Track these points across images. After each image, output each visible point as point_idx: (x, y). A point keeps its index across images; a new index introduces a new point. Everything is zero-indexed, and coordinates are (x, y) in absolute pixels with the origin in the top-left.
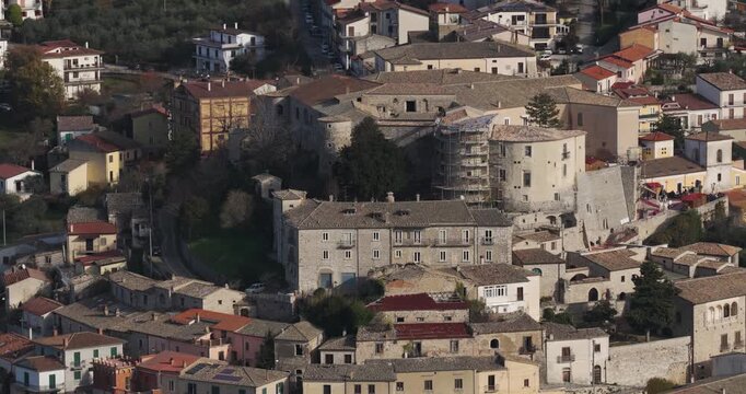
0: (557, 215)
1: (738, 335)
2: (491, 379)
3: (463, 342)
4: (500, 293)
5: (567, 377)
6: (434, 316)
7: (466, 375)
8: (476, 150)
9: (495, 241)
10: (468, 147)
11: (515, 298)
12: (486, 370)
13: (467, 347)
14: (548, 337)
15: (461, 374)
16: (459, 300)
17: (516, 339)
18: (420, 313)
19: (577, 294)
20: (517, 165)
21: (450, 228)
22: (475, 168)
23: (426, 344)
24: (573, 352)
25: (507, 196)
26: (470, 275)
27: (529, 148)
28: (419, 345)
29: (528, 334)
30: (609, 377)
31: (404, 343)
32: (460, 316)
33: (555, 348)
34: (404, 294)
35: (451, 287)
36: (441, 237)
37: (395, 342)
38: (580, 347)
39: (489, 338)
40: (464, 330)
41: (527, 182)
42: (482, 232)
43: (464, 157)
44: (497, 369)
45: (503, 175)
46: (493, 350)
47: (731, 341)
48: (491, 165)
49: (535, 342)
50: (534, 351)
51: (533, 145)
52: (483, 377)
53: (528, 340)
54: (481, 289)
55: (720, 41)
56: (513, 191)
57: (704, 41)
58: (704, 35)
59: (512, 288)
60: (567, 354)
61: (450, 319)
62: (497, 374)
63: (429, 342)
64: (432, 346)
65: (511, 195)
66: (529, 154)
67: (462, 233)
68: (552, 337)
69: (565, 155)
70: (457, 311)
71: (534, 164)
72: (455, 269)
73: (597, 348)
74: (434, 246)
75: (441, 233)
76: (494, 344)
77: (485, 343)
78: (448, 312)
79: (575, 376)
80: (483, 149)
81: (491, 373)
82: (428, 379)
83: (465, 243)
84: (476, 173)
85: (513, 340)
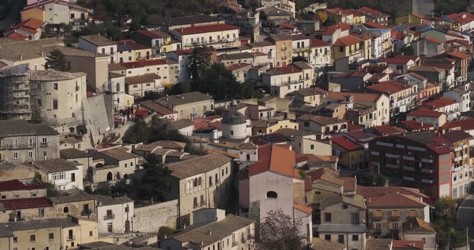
0: (75, 127)
1: (202, 197)
2: (71, 232)
3: (47, 209)
4: (62, 177)
5: (110, 229)
6: (25, 194)
7: (55, 230)
8: (22, 87)
9: (49, 144)
10: (17, 85)
11: (70, 180)
12: (68, 226)
13: (49, 213)
14: (98, 204)
15: (52, 230)
16: (37, 183)
17: (79, 206)
18: (16, 192)
19: (100, 176)
20: (49, 96)
21: (20, 137)
22: (22, 98)
23: (24, 212)
24: (114, 212)
25: (43, 116)
26: (41, 167)
27: (56, 85)
28: (19, 213)
29: (86, 202)
30: (135, 227)
31: (10, 212)
32: (41, 193)
33: (103, 211)
34: (4, 180)
35: (32, 175)
36: (14, 143)
37: (4, 212)
38: (118, 209)
39: (62, 206)
40: (46, 202)
41: (56, 106)
42: (40, 139)
43: (15, 91)
44: (74, 225)
45: (40, 101)
46: (66, 214)
47: (199, 201)
48: (32, 97)
49: (91, 207)
50: (90, 213)
51: (59, 83)
52: (66, 231)
53: (86, 206)
54: (50, 175)
55: (83, 15)
56: (47, 113)
57: (73, 16)
58: (73, 12)
59: (68, 174)
60: (110, 215)
61: (35, 195)
62: (74, 229)
63: (26, 210)
64: (29, 213)
65: (45, 115)
66: (56, 88)
67: (28, 140)
68: (100, 204)
69: (77, 89)
70: (40, 190)
71: (59, 94)
72: (31, 163)
73: (127, 210)
74: (11, 149)
75: (15, 141)
76: (66, 210)
77: (60, 209)
78: (34, 191)
79: (114, 227)
80: (26, 86)
81: (70, 228)
82: (33, 234)
83: (29, 147)
84: (22, 102)
85: (77, 207)
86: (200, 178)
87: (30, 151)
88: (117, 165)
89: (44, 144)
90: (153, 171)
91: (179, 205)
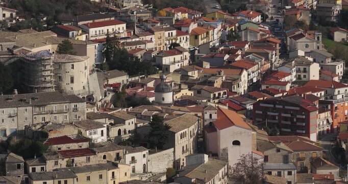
0: (85, 96)
1: (186, 146)
2: (113, 173)
3: (92, 157)
4: (95, 133)
5: (134, 171)
6: (74, 146)
7: (103, 172)
8: (48, 67)
9: (79, 110)
10: (45, 66)
11: (100, 135)
12: (111, 169)
13: (95, 160)
14: (126, 152)
15: (101, 172)
16: (81, 138)
18: (68, 145)
20: (68, 73)
21: (59, 104)
22: (48, 76)
24: (136, 159)
25: (63, 88)
26: (79, 126)
28: (73, 160)
29: (117, 151)
30: (149, 169)
31: (67, 159)
32: (85, 145)
33: (128, 157)
34: (57, 136)
35: (76, 132)
36: (54, 109)
37: (63, 160)
38: (138, 155)
39: (102, 154)
40: (90, 152)
41: (72, 81)
42: (73, 105)
43: (44, 71)
44: (115, 168)
45: (60, 78)
46: (105, 160)
47: (185, 149)
48: (56, 74)
49: (121, 155)
50: (120, 159)
51: (74, 64)
53: (118, 154)
54: (88, 132)
55: (12, 15)
56: (67, 87)
57: (4, 15)
58: (4, 12)
59: (99, 131)
60: (133, 160)
61: (81, 147)
62: (115, 171)
63: (77, 158)
64: (80, 161)
65: (65, 88)
66: (73, 68)
67: (64, 106)
68: (127, 152)
70: (84, 143)
71: (74, 72)
72: (72, 123)
73: (144, 156)
74: (52, 113)
75: (55, 107)
76: (105, 157)
77: (101, 157)
78: (80, 144)
79: (137, 169)
80: (51, 66)
81: (113, 171)
82: (88, 175)
83: (65, 111)
84: (48, 79)
85: (112, 155)
86: (186, 132)
87: (65, 114)
88: (124, 123)
89: (76, 109)
90: (158, 127)
91: (174, 152)
